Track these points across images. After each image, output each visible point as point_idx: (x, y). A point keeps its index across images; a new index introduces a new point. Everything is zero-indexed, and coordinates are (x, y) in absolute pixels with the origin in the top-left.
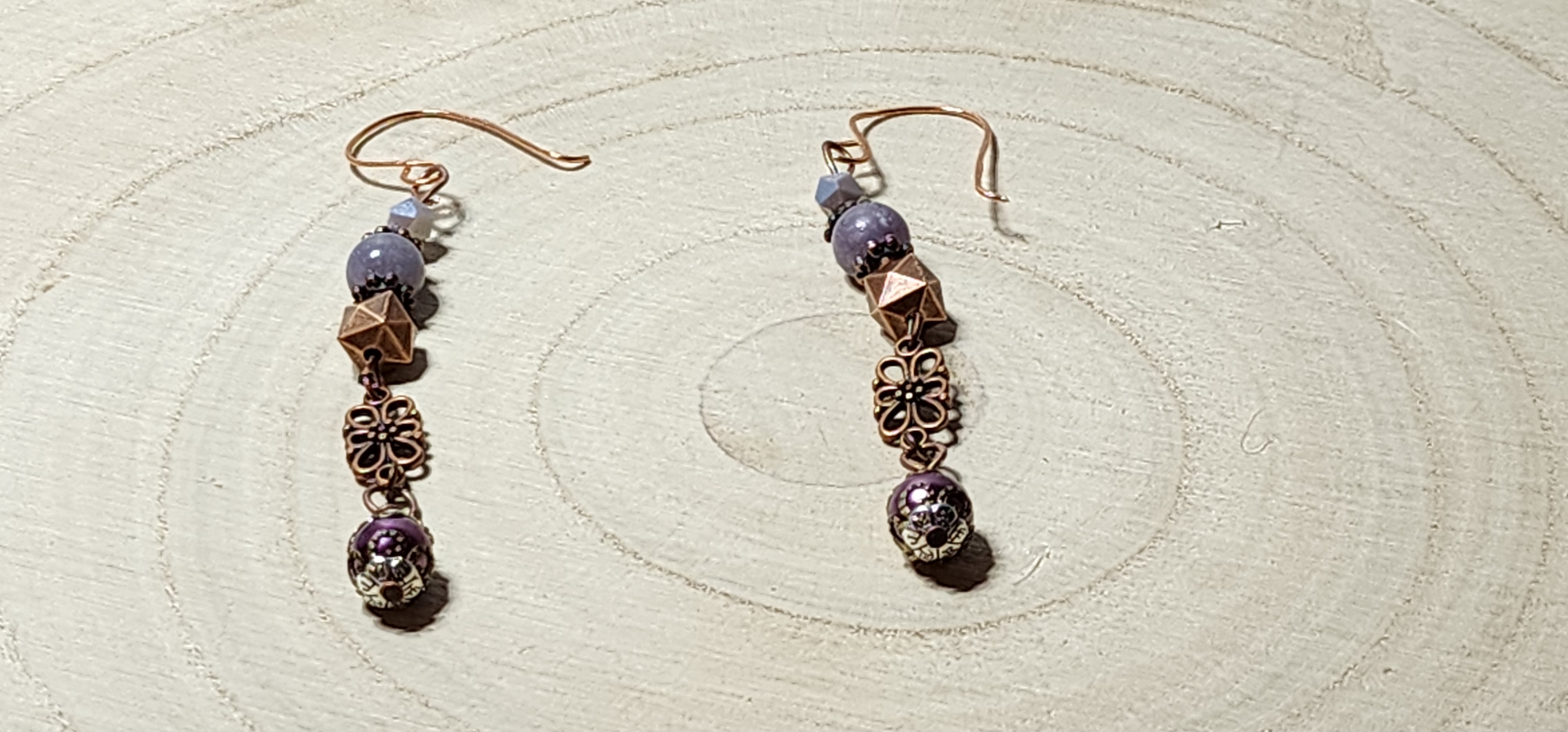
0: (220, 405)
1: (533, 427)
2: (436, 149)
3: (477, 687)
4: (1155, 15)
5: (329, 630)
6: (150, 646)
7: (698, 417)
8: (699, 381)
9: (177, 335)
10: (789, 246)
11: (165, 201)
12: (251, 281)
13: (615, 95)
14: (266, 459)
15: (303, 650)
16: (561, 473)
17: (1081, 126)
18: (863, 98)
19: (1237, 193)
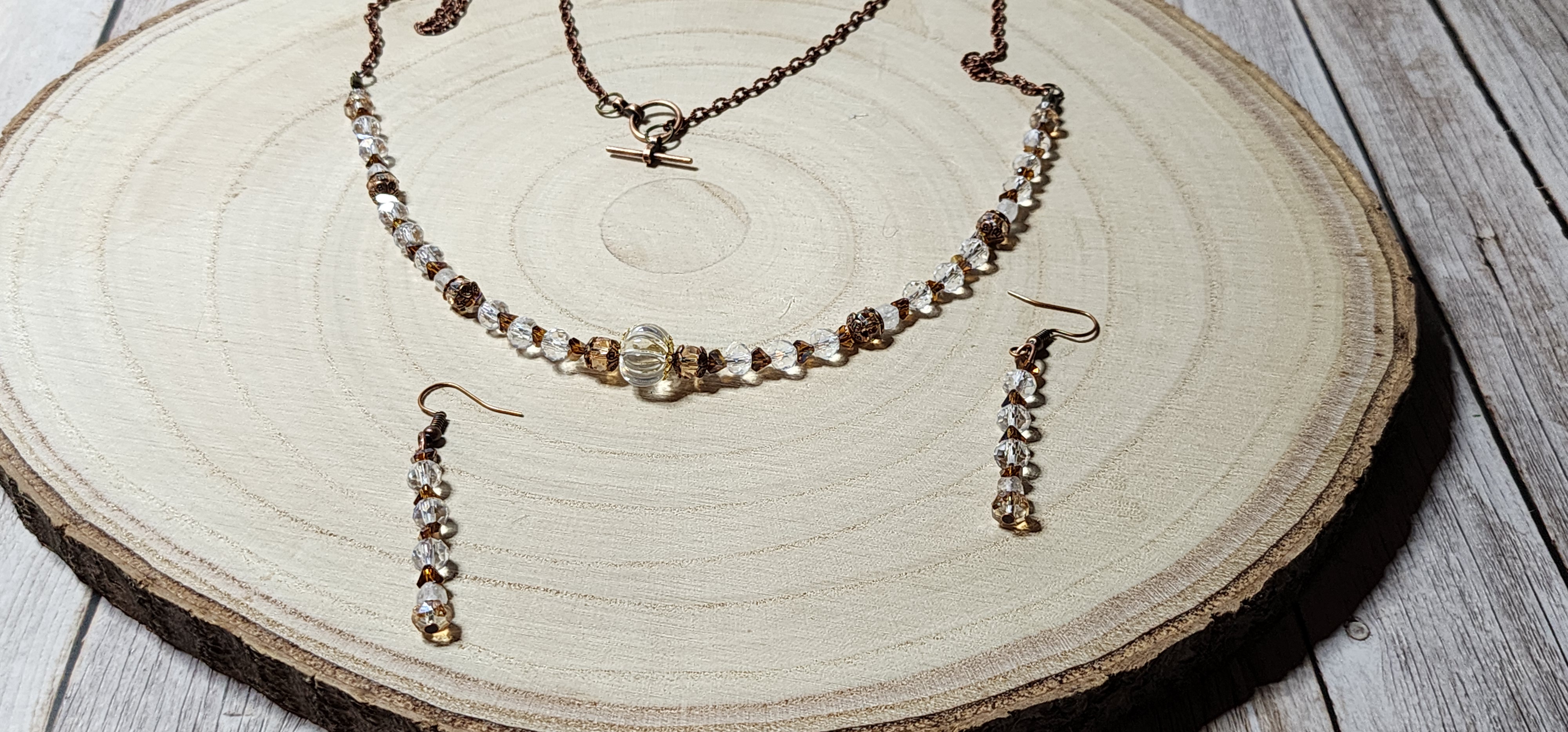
0: (341, 254)
1: (513, 254)
2: (437, 103)
6: (323, 391)
7: (601, 241)
8: (599, 222)
14: (371, 282)
16: (534, 277)
18: (662, 60)
19: (863, 98)
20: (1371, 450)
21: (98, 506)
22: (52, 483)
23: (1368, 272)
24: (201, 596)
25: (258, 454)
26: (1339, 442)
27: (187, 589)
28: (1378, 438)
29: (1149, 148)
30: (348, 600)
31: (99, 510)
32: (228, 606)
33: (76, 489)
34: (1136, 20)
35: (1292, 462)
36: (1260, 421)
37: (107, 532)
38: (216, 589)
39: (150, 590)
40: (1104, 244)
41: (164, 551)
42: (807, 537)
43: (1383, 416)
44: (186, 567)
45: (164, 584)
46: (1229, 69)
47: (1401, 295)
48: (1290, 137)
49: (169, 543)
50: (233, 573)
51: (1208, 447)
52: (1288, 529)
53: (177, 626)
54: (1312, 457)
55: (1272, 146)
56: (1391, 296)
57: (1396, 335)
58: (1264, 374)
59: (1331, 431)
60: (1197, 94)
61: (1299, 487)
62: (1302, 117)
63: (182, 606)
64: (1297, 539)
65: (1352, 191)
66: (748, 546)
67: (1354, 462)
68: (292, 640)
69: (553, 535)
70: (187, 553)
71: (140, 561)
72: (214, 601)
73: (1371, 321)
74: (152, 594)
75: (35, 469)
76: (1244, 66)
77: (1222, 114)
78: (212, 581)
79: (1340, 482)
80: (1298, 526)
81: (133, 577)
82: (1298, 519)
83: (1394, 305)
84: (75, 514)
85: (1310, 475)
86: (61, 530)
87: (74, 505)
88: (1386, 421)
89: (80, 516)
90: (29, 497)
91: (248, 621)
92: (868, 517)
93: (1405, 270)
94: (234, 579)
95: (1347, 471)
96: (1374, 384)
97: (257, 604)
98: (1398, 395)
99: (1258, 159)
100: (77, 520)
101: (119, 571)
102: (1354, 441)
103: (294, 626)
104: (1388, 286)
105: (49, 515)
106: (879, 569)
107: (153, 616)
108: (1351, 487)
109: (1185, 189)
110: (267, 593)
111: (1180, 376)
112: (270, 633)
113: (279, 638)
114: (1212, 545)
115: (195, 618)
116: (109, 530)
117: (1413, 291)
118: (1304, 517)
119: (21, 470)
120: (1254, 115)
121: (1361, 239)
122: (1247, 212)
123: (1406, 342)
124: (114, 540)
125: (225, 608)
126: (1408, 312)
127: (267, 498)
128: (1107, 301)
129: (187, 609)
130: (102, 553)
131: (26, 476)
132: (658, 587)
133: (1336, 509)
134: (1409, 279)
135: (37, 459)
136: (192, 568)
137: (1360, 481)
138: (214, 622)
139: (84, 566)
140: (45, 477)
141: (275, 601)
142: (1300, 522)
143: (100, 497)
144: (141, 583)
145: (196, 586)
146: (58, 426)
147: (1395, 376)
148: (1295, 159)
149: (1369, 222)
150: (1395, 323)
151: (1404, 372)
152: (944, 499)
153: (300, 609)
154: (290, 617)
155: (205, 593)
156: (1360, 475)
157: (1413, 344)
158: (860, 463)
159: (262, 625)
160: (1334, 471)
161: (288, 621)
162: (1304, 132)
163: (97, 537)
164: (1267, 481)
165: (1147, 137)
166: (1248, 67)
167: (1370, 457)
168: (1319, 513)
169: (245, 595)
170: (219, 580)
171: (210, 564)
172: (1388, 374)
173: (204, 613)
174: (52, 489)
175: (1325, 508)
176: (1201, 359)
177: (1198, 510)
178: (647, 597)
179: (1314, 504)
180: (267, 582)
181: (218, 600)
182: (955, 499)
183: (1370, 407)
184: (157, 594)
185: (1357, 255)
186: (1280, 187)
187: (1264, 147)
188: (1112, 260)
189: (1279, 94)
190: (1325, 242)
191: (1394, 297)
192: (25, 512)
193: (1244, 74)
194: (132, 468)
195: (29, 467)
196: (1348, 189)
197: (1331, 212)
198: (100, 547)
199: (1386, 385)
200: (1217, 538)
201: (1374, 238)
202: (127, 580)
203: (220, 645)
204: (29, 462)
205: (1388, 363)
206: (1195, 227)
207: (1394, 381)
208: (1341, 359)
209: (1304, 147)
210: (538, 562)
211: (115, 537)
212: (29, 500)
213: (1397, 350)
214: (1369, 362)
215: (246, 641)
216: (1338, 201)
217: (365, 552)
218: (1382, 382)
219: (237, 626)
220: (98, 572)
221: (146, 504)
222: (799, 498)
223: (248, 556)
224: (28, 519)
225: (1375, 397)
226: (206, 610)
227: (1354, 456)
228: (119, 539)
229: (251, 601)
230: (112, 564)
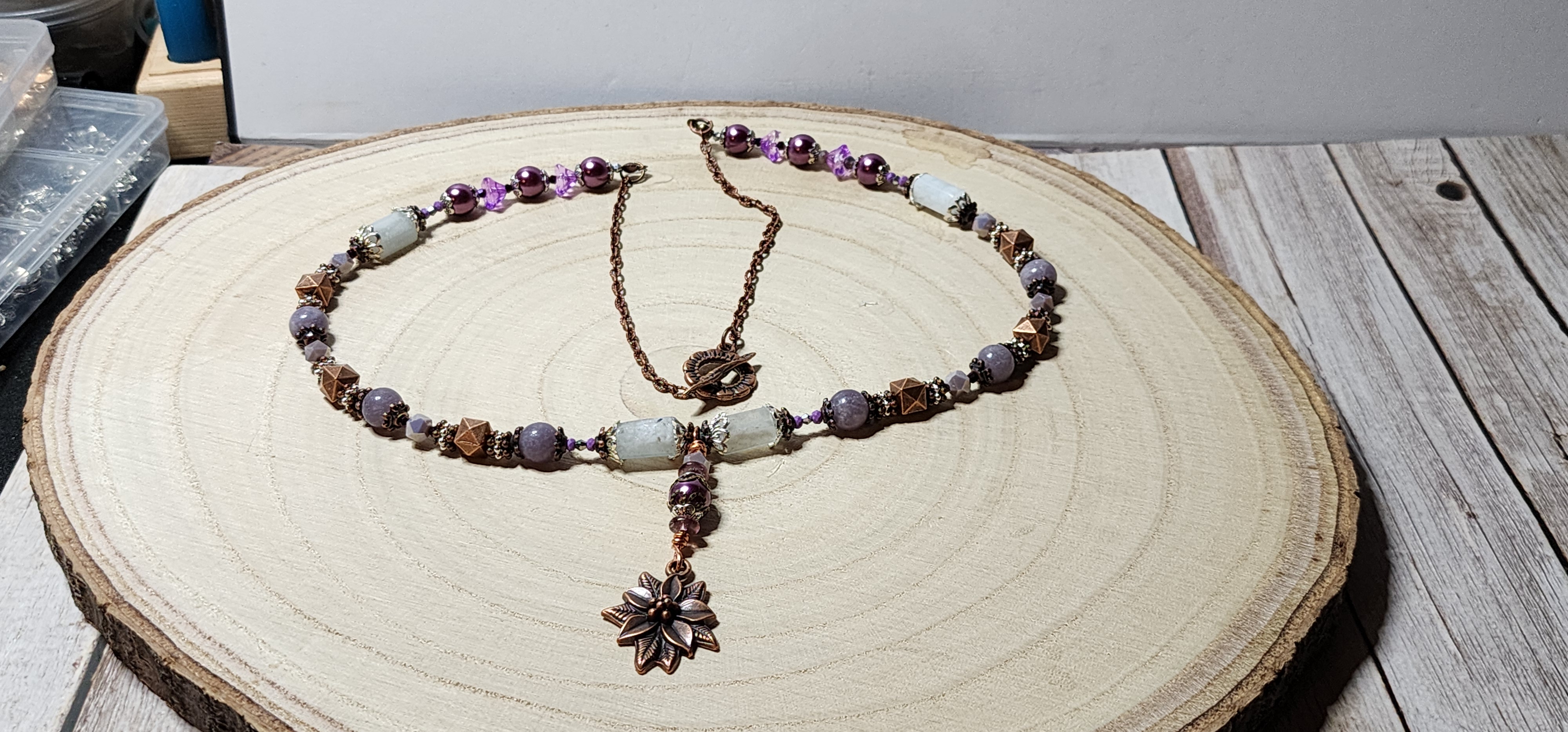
2: (495, 263)
3: (511, 528)
4: (837, 203)
5: (439, 500)
6: (351, 507)
7: (619, 398)
8: (620, 378)
9: (367, 354)
10: (664, 313)
11: (361, 288)
12: (403, 328)
13: (581, 239)
15: (426, 510)
17: (801, 256)
18: (699, 241)
19: (874, 289)
20: (1294, 646)
21: (140, 591)
22: (103, 567)
23: (1318, 484)
24: (215, 676)
25: (285, 557)
26: (1265, 636)
27: (205, 669)
28: (1302, 636)
29: (1131, 355)
30: (343, 692)
31: (139, 593)
32: (237, 688)
33: (122, 574)
34: (1137, 239)
35: (1220, 649)
36: (1195, 610)
37: (143, 613)
38: (229, 671)
39: (171, 667)
40: (1075, 437)
41: (190, 634)
42: (761, 676)
43: (1311, 616)
44: (206, 650)
45: (185, 663)
46: (1216, 290)
47: (1346, 509)
48: (1264, 356)
49: (195, 627)
50: (246, 659)
51: (1143, 628)
52: (1205, 710)
53: (192, 703)
54: (1238, 647)
55: (1245, 362)
56: (1336, 507)
57: (1335, 543)
58: (1206, 568)
59: (1260, 625)
60: (1184, 311)
61: (1221, 673)
62: (1278, 338)
63: (196, 683)
64: (1212, 720)
65: (1315, 409)
66: (706, 679)
67: (1277, 655)
68: (288, 722)
69: (533, 653)
70: (209, 638)
71: (167, 641)
72: (225, 682)
73: (1313, 528)
74: (174, 671)
75: (90, 553)
76: (1232, 288)
77: (1203, 330)
78: (227, 664)
79: (1261, 672)
80: (1214, 709)
81: (159, 654)
82: (1216, 702)
83: (1338, 516)
84: (118, 595)
85: (1233, 663)
86: (103, 608)
87: (119, 587)
88: (1313, 620)
89: (122, 597)
90: (81, 577)
91: (253, 702)
92: (819, 663)
93: (1353, 486)
94: (246, 664)
95: (1269, 663)
96: (1306, 587)
97: (263, 689)
98: (1329, 598)
99: (1230, 373)
100: (119, 600)
101: (148, 648)
102: (1280, 635)
103: (292, 711)
104: (1335, 498)
105: (95, 593)
106: (822, 710)
107: (172, 693)
108: (1270, 677)
109: (1158, 394)
110: (273, 680)
111: (1126, 563)
112: (269, 715)
113: (277, 719)
114: (1132, 718)
115: (207, 696)
116: (145, 611)
117: (1358, 505)
118: (1222, 700)
119: (78, 552)
120: (1233, 333)
121: (1316, 454)
122: (1212, 420)
123: (1344, 551)
124: (148, 621)
125: (235, 689)
126: (1350, 524)
127: (287, 596)
128: (1070, 489)
129: (201, 686)
130: (136, 631)
131: (81, 558)
132: (620, 707)
133: (1253, 696)
134: (1356, 493)
135: (93, 545)
136: (211, 652)
137: (1280, 673)
138: (222, 700)
139: (120, 643)
140: (98, 561)
141: (279, 687)
142: (1218, 704)
143: (142, 583)
144: (165, 660)
145: (212, 668)
146: (116, 517)
147: (1328, 580)
148: (1265, 376)
149: (1327, 439)
150: (1336, 532)
151: (1337, 577)
152: (891, 654)
153: (299, 696)
154: (290, 702)
155: (219, 675)
156: (1281, 668)
157: (1350, 553)
158: (820, 613)
159: (264, 707)
160: (1256, 662)
161: (287, 705)
162: (1278, 352)
163: (133, 616)
164: (1192, 665)
165: (1131, 345)
166: (1234, 289)
167: (1293, 652)
168: (1236, 698)
169: (253, 679)
170: (233, 664)
171: (227, 650)
172: (1322, 578)
173: (215, 692)
174: (101, 571)
175: (1243, 694)
176: (1149, 548)
177: (1124, 685)
178: (608, 716)
179: (1233, 690)
180: (275, 670)
181: (229, 681)
182: (901, 654)
183: (1299, 607)
184: (177, 671)
185: (1310, 468)
186: (1247, 400)
187: (1237, 363)
188: (1080, 453)
189: (1259, 316)
190: (1282, 453)
191: (1339, 509)
192: (76, 591)
193: (1229, 296)
194: (174, 560)
195: (85, 551)
196: (1311, 408)
197: (1291, 427)
198: (135, 626)
199: (1318, 587)
200: (1137, 712)
201: (1329, 454)
202: (154, 657)
203: (226, 723)
204: (86, 547)
205: (1323, 568)
206: (1162, 429)
207: (1326, 585)
208: (1280, 560)
209: (1275, 365)
210: (515, 675)
211: (149, 618)
212: (81, 580)
213: (1333, 557)
214: (1306, 565)
215: (248, 719)
216: (1299, 418)
217: (365, 652)
218: (1314, 586)
219: (242, 706)
220: (131, 649)
221: (181, 592)
222: (759, 640)
223: (262, 646)
224: (78, 598)
225: (1306, 598)
226: (217, 689)
227: (1277, 649)
228: (152, 621)
229: (258, 685)
230: (142, 641)
